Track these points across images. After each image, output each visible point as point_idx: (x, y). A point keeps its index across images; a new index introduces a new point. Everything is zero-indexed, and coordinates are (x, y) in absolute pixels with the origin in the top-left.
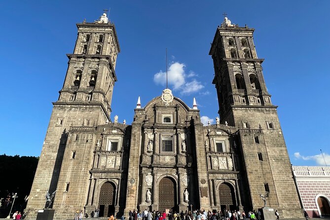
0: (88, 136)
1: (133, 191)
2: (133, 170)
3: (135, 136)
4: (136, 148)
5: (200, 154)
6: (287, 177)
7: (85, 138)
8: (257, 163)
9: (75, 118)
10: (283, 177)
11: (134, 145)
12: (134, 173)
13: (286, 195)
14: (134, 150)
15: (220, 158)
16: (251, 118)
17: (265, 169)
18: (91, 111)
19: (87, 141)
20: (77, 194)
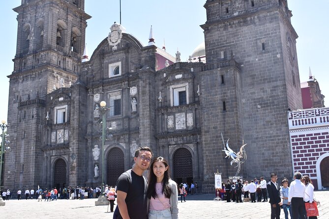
0: (33, 110)
1: (74, 167)
2: (73, 144)
3: (74, 103)
4: (75, 117)
5: (143, 114)
6: (277, 130)
7: (31, 114)
8: (217, 116)
9: (28, 90)
10: (271, 132)
11: (74, 113)
12: (75, 148)
13: (270, 160)
14: (74, 120)
15: (177, 115)
16: (232, 40)
17: (228, 123)
18: (40, 79)
19: (33, 116)
20: (30, 174)
